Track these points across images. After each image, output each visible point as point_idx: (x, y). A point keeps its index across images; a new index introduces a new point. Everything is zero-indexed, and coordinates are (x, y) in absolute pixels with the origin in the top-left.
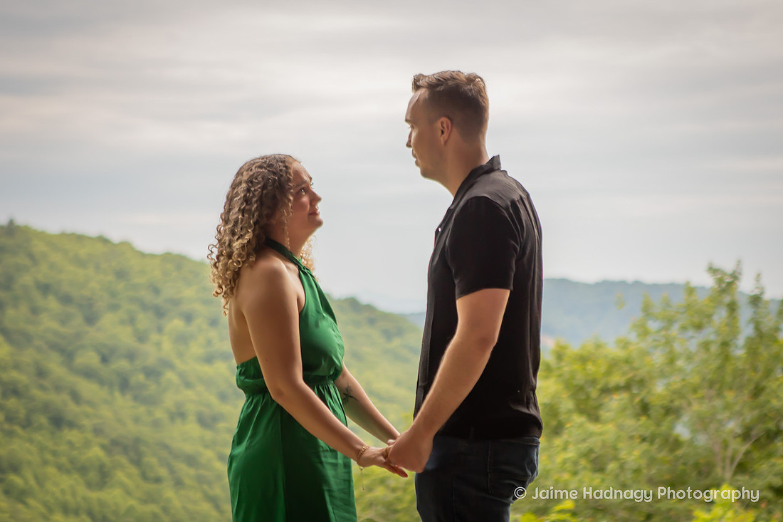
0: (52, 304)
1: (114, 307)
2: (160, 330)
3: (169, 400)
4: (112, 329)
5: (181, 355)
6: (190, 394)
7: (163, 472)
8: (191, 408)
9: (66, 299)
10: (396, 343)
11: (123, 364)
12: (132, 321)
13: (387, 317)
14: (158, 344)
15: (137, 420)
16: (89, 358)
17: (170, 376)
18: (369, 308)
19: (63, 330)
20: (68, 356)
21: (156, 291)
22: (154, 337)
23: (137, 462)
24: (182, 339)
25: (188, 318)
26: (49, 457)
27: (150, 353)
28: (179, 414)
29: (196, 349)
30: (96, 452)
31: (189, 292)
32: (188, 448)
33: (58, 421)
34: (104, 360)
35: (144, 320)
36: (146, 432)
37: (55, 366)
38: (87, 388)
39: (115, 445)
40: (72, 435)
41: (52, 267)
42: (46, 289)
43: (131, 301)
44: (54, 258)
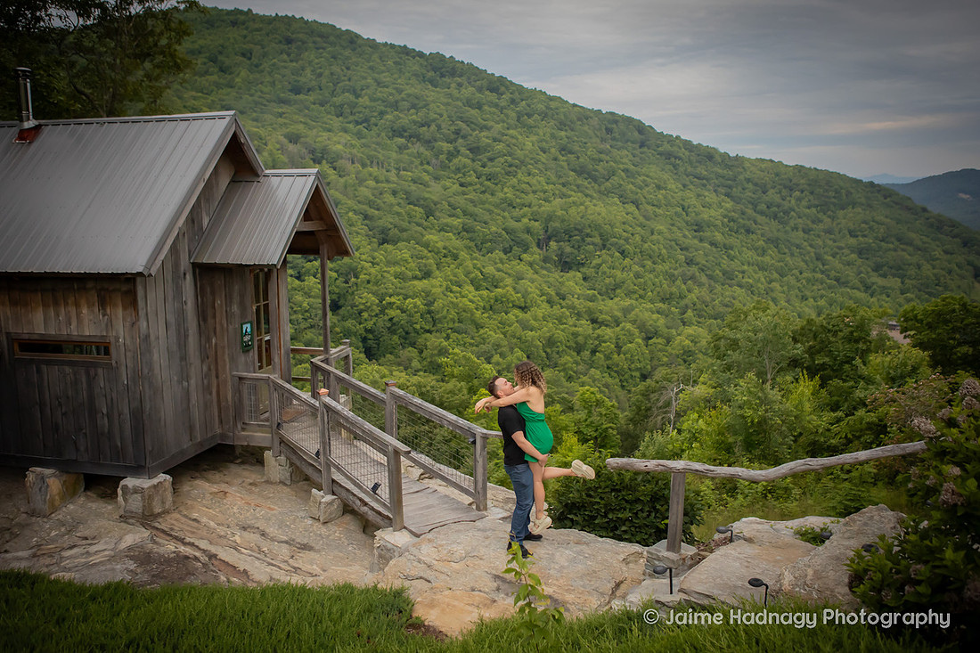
0: (750, 186)
1: (774, 187)
2: (791, 196)
3: (792, 223)
4: (772, 195)
5: (797, 206)
6: (800, 220)
7: (786, 251)
8: (801, 226)
9: (756, 185)
10: (888, 199)
11: (775, 209)
12: (780, 192)
14: (790, 201)
15: (778, 230)
16: (763, 207)
17: (792, 213)
18: (878, 185)
19: (753, 196)
20: (754, 207)
21: (791, 181)
22: (788, 198)
23: (777, 247)
24: (799, 199)
25: (802, 192)
26: (744, 244)
27: (786, 205)
28: (795, 228)
29: (804, 203)
30: (761, 243)
31: (802, 181)
32: (798, 242)
33: (748, 231)
34: (768, 207)
35: (784, 192)
36: (782, 235)
37: (750, 212)
38: (760, 218)
39: (769, 240)
40: (753, 236)
41: (751, 172)
42: (748, 180)
43: (780, 185)
44: (752, 168)
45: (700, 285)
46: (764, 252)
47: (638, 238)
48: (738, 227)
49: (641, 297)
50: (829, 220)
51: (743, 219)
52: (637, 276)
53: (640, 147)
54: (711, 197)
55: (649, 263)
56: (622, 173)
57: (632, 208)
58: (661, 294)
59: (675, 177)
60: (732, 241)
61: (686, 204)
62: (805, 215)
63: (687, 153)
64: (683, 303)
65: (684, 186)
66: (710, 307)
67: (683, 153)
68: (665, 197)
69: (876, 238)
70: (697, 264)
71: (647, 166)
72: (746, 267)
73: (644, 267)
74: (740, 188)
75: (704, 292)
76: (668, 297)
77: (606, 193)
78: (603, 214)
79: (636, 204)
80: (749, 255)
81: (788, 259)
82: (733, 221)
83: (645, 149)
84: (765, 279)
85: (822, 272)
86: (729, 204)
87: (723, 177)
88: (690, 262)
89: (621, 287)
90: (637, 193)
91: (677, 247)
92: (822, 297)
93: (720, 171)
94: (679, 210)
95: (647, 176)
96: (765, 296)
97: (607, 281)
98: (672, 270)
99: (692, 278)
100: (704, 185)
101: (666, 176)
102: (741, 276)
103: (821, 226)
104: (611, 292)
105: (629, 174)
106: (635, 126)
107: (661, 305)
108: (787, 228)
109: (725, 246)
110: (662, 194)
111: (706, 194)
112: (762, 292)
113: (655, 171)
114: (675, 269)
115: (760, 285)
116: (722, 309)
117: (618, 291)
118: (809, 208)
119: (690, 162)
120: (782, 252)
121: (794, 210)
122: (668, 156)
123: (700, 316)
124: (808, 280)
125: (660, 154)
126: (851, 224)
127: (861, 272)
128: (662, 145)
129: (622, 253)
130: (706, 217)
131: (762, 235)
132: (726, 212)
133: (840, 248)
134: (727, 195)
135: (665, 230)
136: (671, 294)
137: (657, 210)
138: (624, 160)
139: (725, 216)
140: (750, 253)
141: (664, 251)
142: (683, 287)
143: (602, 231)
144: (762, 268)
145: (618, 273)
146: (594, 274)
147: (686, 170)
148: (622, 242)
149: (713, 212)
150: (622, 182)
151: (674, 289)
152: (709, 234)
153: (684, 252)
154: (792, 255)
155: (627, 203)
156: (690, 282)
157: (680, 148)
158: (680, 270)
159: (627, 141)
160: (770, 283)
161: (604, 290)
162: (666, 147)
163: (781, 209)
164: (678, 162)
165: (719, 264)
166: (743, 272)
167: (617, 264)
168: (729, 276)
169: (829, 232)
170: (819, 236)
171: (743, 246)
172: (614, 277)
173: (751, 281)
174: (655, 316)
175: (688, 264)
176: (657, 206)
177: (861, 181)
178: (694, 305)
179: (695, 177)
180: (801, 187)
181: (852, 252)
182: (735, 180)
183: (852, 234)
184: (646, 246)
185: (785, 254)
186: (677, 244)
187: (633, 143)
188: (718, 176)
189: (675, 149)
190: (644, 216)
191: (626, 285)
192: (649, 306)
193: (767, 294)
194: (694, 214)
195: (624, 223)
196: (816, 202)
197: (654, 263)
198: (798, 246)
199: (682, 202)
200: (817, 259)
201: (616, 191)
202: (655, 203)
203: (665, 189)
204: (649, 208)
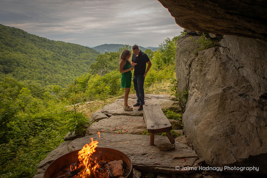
0: (57, 48)
1: (63, 48)
2: (68, 50)
3: (69, 57)
4: (63, 50)
5: (70, 53)
7: (69, 64)
8: (72, 58)
9: (58, 48)
10: (91, 51)
13: (90, 48)
15: (66, 59)
16: (61, 53)
18: (88, 47)
19: (58, 51)
20: (59, 53)
21: (67, 47)
23: (67, 63)
24: (70, 51)
25: (71, 49)
27: (67, 53)
28: (70, 58)
29: (72, 52)
31: (70, 47)
32: (72, 62)
33: (59, 60)
34: (63, 53)
35: (66, 49)
36: (67, 60)
37: (58, 55)
38: (61, 56)
39: (64, 62)
40: (60, 61)
41: (57, 44)
42: (56, 47)
43: (65, 48)
44: (57, 43)
45: (49, 74)
46: (64, 65)
47: (28, 63)
48: (56, 59)
49: (32, 79)
50: (78, 56)
51: (57, 56)
52: (30, 73)
53: (24, 38)
54: (47, 51)
55: (33, 69)
56: (20, 45)
57: (25, 55)
58: (38, 77)
59: (36, 46)
60: (55, 62)
61: (41, 53)
62: (72, 55)
63: (38, 39)
64: (45, 79)
65: (39, 48)
66: (53, 80)
67: (37, 39)
68: (34, 51)
69: (90, 60)
70: (47, 69)
71: (27, 43)
72: (60, 69)
73: (32, 71)
74: (54, 49)
75: (50, 76)
76: (40, 78)
77: (16, 51)
78: (17, 56)
79: (26, 53)
80: (60, 66)
81: (70, 66)
82: (54, 57)
83: (26, 38)
84: (65, 71)
85: (79, 69)
86: (53, 53)
87: (49, 46)
88: (45, 68)
89: (25, 77)
90: (25, 50)
91: (40, 65)
92: (80, 75)
93: (48, 44)
94: (39, 55)
95: (28, 46)
96: (66, 76)
97: (21, 75)
98: (40, 71)
99: (46, 72)
100: (45, 48)
101: (33, 46)
102: (59, 71)
103: (77, 57)
104: (23, 78)
105: (22, 45)
106: (21, 32)
107: (39, 81)
108: (68, 58)
109: (53, 64)
110: (33, 50)
111: (46, 50)
112: (65, 75)
113: (30, 44)
114: (41, 70)
115: (64, 73)
116: (56, 80)
117: (25, 78)
118: (73, 53)
119: (40, 42)
120: (68, 64)
121: (69, 54)
122: (33, 40)
123: (50, 83)
124: (76, 71)
125: (31, 40)
126: (84, 57)
127: (88, 68)
128: (30, 37)
129: (24, 67)
130: (47, 56)
131: (63, 60)
132: (52, 55)
133: (82, 63)
134: (51, 50)
135: (36, 60)
136: (41, 77)
137: (32, 55)
138: (20, 41)
139: (52, 56)
140: (60, 65)
141: (37, 66)
142: (44, 75)
143: (17, 61)
144: (64, 69)
145: (24, 73)
146: (16, 74)
147: (38, 44)
148: (24, 64)
149: (48, 55)
150: (20, 47)
151: (42, 76)
152: (48, 61)
153: (43, 66)
154: (71, 65)
155: (23, 53)
156: (46, 73)
157: (36, 38)
158: (42, 71)
159: (19, 36)
160: (67, 72)
161: (20, 78)
162: (32, 38)
163: (66, 54)
164: (36, 42)
165: (53, 68)
166: (60, 70)
167: (23, 70)
168: (56, 71)
169: (79, 59)
170: (76, 60)
171: (58, 64)
172: (23, 74)
173: (62, 72)
174: (38, 84)
175: (44, 69)
176: (32, 54)
177: (84, 46)
178: (48, 80)
179: (41, 46)
180: (70, 48)
181: (85, 63)
182: (53, 47)
183: (84, 59)
184: (31, 65)
185: (69, 65)
186: (40, 64)
187: (21, 36)
188: (48, 46)
189: (35, 38)
190: (29, 57)
191: (27, 76)
192: (35, 81)
193: (66, 75)
194: (43, 56)
195: (23, 59)
196: (75, 52)
197: (34, 69)
198: (72, 63)
199: (39, 52)
200: (77, 66)
201: (19, 50)
202: (32, 53)
203: (34, 49)
204: (30, 54)
